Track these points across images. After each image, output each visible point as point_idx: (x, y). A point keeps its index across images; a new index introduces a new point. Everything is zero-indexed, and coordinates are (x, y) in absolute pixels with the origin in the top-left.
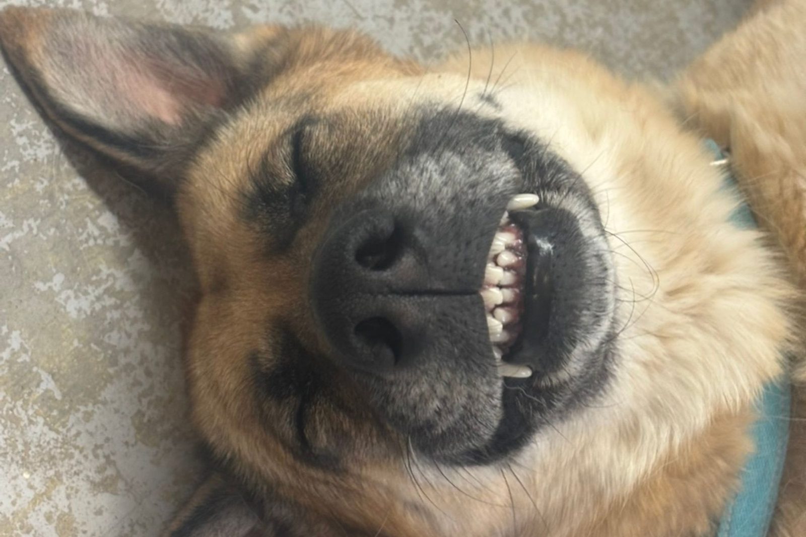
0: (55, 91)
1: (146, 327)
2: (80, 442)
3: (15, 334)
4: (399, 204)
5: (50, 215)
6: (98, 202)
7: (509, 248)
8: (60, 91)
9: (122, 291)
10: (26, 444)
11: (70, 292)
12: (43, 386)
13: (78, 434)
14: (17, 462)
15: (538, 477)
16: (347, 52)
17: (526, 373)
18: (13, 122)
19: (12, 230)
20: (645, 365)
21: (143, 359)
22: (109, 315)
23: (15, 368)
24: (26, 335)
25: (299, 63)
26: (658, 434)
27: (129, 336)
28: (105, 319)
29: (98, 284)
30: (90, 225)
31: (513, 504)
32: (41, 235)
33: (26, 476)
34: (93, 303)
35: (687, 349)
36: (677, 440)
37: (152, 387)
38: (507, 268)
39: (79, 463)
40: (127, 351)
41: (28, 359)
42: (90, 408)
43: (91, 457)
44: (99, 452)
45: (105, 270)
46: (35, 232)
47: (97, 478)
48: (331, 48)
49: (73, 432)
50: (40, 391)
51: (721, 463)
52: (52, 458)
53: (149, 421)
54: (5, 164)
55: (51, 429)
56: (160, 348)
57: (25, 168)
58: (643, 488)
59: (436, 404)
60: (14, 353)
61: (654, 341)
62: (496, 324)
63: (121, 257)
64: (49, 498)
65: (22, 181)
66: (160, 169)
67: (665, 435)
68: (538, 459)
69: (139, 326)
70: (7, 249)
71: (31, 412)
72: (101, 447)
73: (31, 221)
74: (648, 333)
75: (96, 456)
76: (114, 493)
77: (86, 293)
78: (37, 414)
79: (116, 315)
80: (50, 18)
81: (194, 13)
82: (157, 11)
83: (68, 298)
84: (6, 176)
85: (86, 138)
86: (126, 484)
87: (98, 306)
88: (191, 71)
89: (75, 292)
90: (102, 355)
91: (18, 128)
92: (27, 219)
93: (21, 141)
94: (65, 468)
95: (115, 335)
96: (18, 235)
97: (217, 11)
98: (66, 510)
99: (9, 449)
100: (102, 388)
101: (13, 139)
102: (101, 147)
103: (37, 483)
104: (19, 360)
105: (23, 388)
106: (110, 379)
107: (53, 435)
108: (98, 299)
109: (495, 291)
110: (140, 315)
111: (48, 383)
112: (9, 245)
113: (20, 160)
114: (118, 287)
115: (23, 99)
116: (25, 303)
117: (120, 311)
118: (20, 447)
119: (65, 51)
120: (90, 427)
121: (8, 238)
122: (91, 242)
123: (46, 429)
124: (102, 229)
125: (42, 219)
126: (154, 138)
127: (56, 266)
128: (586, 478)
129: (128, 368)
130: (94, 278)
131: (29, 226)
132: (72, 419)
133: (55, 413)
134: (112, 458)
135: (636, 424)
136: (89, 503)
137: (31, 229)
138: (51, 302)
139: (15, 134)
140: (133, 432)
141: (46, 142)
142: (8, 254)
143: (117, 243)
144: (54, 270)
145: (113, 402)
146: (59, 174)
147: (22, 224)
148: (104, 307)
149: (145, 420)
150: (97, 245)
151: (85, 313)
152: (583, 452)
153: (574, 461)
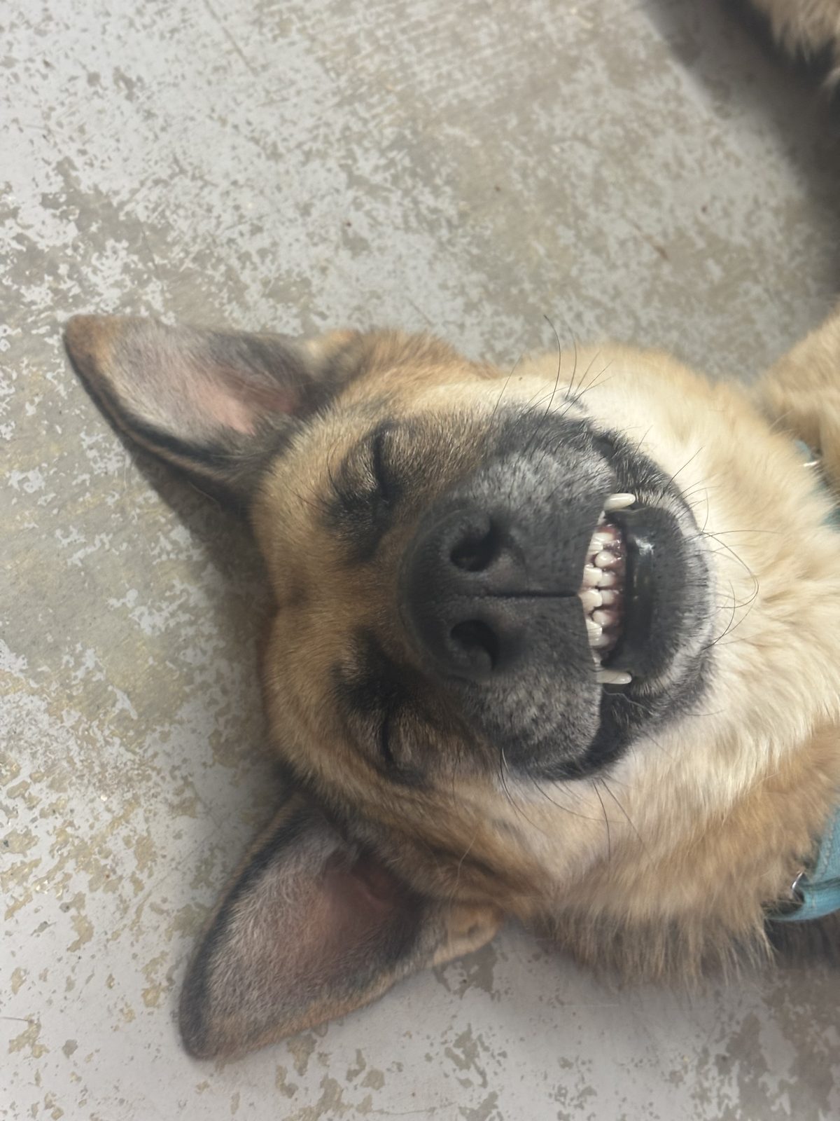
0: (126, 400)
1: (222, 644)
2: (157, 763)
3: (90, 652)
4: (493, 503)
5: (121, 530)
6: (171, 515)
7: (607, 548)
8: (131, 401)
9: (196, 606)
10: (103, 766)
11: (144, 609)
12: (119, 706)
13: (155, 755)
14: (94, 785)
15: (633, 793)
16: (423, 356)
17: (625, 680)
18: (82, 435)
19: (84, 545)
20: (743, 674)
21: (219, 677)
22: (183, 632)
23: (90, 688)
24: (101, 653)
25: (374, 369)
26: (757, 746)
27: (204, 652)
28: (180, 636)
29: (172, 599)
30: (162, 539)
31: (606, 821)
32: (113, 550)
33: (104, 798)
34: (167, 619)
35: (786, 659)
36: (777, 753)
37: (228, 706)
38: (606, 569)
39: (157, 785)
40: (202, 669)
41: (103, 678)
42: (167, 728)
43: (168, 779)
44: (177, 773)
45: (179, 586)
46: (107, 547)
47: (176, 801)
48: (407, 353)
49: (150, 753)
50: (116, 711)
51: (823, 777)
52: (130, 780)
53: (227, 740)
54: (75, 477)
55: (127, 750)
56: (235, 665)
57: (96, 481)
58: (743, 804)
60: (88, 672)
62: (596, 628)
63: (195, 572)
64: (127, 822)
65: (93, 495)
66: (233, 479)
67: (764, 747)
68: (633, 775)
69: (214, 642)
70: (80, 565)
71: (107, 733)
72: (178, 768)
73: (103, 536)
74: (744, 640)
75: (174, 778)
76: (193, 816)
77: (160, 610)
78: (113, 734)
79: (190, 631)
81: (263, 321)
82: (224, 319)
83: (142, 614)
84: (76, 491)
85: (157, 449)
86: (205, 806)
87: (172, 623)
88: (263, 379)
89: (149, 608)
90: (178, 673)
91: (88, 441)
92: (99, 534)
93: (91, 454)
94: (143, 791)
95: (190, 652)
96: (90, 550)
97: (284, 319)
98: (145, 834)
99: (86, 771)
100: (179, 707)
101: (83, 453)
102: (173, 458)
103: (114, 806)
104: (94, 679)
105: (98, 708)
106: (186, 698)
107: (130, 756)
108: (173, 615)
109: (594, 593)
110: (215, 631)
111: (123, 703)
112: (82, 561)
113: (91, 473)
114: (192, 603)
115: (93, 411)
116: (99, 620)
117: (194, 628)
118: (97, 769)
119: (135, 360)
120: (168, 747)
121: (80, 554)
122: (164, 557)
123: (122, 750)
124: (174, 543)
125: (114, 534)
126: (227, 447)
127: (129, 581)
128: (683, 795)
129: (204, 686)
130: (168, 594)
131: (101, 540)
132: (149, 739)
133: (131, 733)
134: (190, 779)
135: (734, 736)
136: (168, 827)
137: (103, 544)
138: (125, 619)
139: (85, 446)
140: (211, 752)
141: (116, 455)
142: (80, 570)
143: (190, 557)
144: (127, 586)
145: (189, 722)
146: (130, 487)
147: (94, 539)
148: (178, 624)
149: (223, 740)
150: (170, 560)
151: (160, 630)
152: (679, 766)
153: (670, 776)
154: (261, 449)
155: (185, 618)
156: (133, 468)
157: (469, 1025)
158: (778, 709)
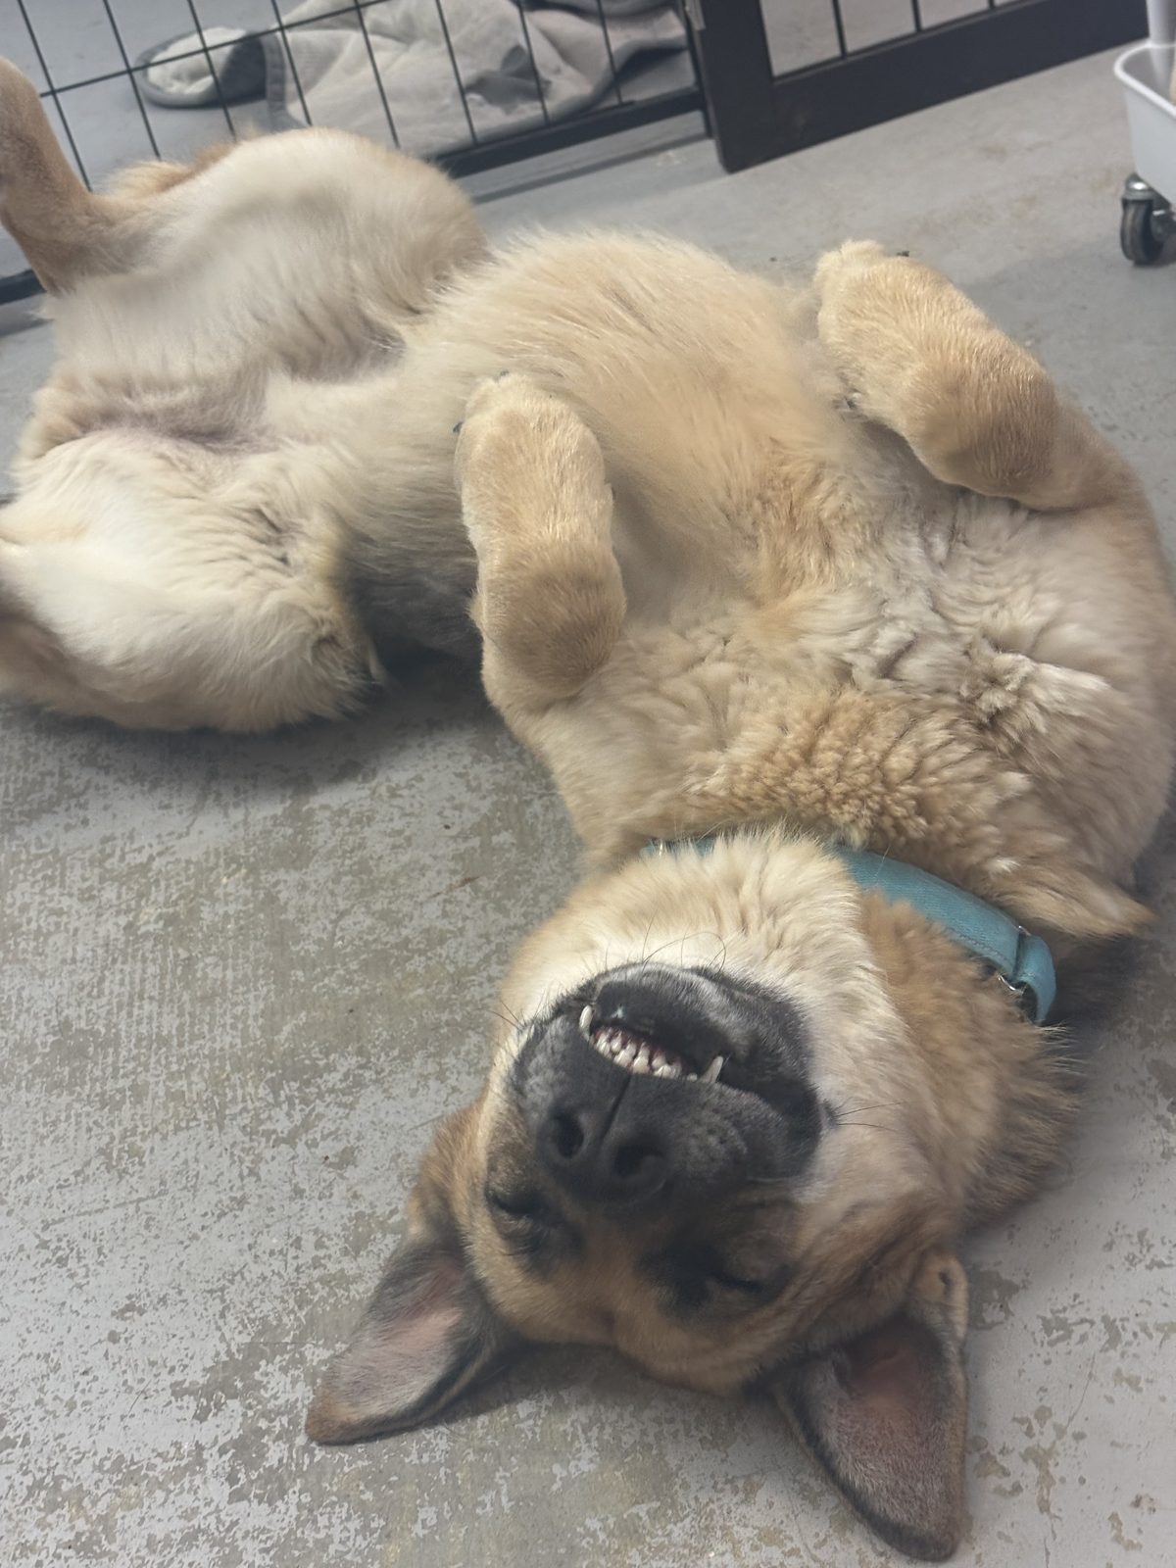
0: (390, 1411)
1: (631, 1408)
2: (704, 1500)
3: (588, 1522)
4: (545, 1115)
5: (499, 1457)
6: (505, 1409)
7: (610, 1040)
8: (393, 1406)
9: (590, 1418)
10: (685, 1546)
11: (572, 1463)
12: (642, 1514)
13: (696, 1499)
14: (697, 1558)
15: (859, 1095)
16: (454, 1140)
17: (719, 1062)
18: (407, 1460)
19: (498, 1493)
20: (792, 969)
21: (657, 1421)
22: (606, 1437)
23: (617, 1533)
24: (593, 1514)
25: (447, 1186)
26: (860, 979)
27: (631, 1426)
28: (608, 1441)
29: (575, 1436)
30: (522, 1426)
32: (513, 1471)
33: (712, 1554)
34: (589, 1447)
35: (796, 931)
36: (870, 966)
37: (684, 1422)
38: (624, 1046)
39: (721, 1507)
40: (644, 1433)
41: (614, 1519)
42: (679, 1481)
43: (721, 1495)
44: (719, 1486)
45: (567, 1427)
46: (508, 1475)
47: (741, 1495)
48: (446, 1153)
49: (693, 1503)
50: (645, 1518)
51: (911, 934)
52: (707, 1527)
53: (712, 1435)
54: (439, 1480)
55: (682, 1520)
56: (653, 1403)
57: (450, 1463)
59: (713, 1140)
60: (603, 1529)
61: (776, 954)
62: (663, 1069)
63: (560, 1407)
64: (740, 1542)
65: (460, 1470)
66: (494, 1343)
67: (862, 974)
69: (626, 1415)
70: (513, 1503)
71: (660, 1532)
72: (716, 1483)
73: (498, 1475)
74: (766, 958)
75: (722, 1490)
76: (760, 1486)
77: (579, 1450)
78: (663, 1528)
79: (608, 1430)
80: (328, 1391)
81: (377, 1268)
82: (361, 1300)
83: (576, 1466)
84: (451, 1482)
85: (443, 1400)
86: (757, 1473)
87: (595, 1444)
88: (423, 1284)
89: (574, 1459)
90: (638, 1455)
91: (414, 1457)
92: (494, 1477)
93: (426, 1458)
94: (721, 1521)
95: (625, 1438)
96: (504, 1490)
97: (382, 1247)
98: (756, 1531)
99: (683, 1561)
100: (666, 1464)
101: (421, 1465)
102: (455, 1390)
103: (722, 1548)
104: (612, 1526)
105: (636, 1531)
106: (662, 1456)
107: (688, 1520)
108: (588, 1441)
109: (637, 1061)
110: (618, 1409)
111: (642, 1510)
112: (510, 1500)
113: (442, 1465)
114: (585, 1420)
115: (391, 1442)
116: (565, 1505)
117: (607, 1427)
118: (686, 1551)
119: (361, 1389)
120: (694, 1487)
121: (504, 1500)
122: (538, 1430)
123: (680, 1525)
124: (529, 1417)
125: (500, 1464)
126: (463, 1339)
127: (545, 1467)
128: (878, 1055)
129: (658, 1436)
130: (569, 1439)
131: (501, 1478)
132: (681, 1500)
133: (670, 1512)
134: (730, 1477)
135: (845, 996)
136: (759, 1510)
137: (504, 1477)
138: (574, 1482)
139: (418, 1462)
140: (716, 1452)
141: (435, 1438)
142: (517, 1504)
143: (547, 1408)
144: (548, 1470)
145: (682, 1460)
146: (466, 1436)
147: (497, 1484)
148: (597, 1439)
149: (711, 1438)
150: (542, 1426)
151: (596, 1456)
152: (849, 1049)
153: (856, 1061)
154: (477, 1308)
155: (595, 1430)
156: (452, 1427)
157: (1038, 1317)
158: (833, 953)
